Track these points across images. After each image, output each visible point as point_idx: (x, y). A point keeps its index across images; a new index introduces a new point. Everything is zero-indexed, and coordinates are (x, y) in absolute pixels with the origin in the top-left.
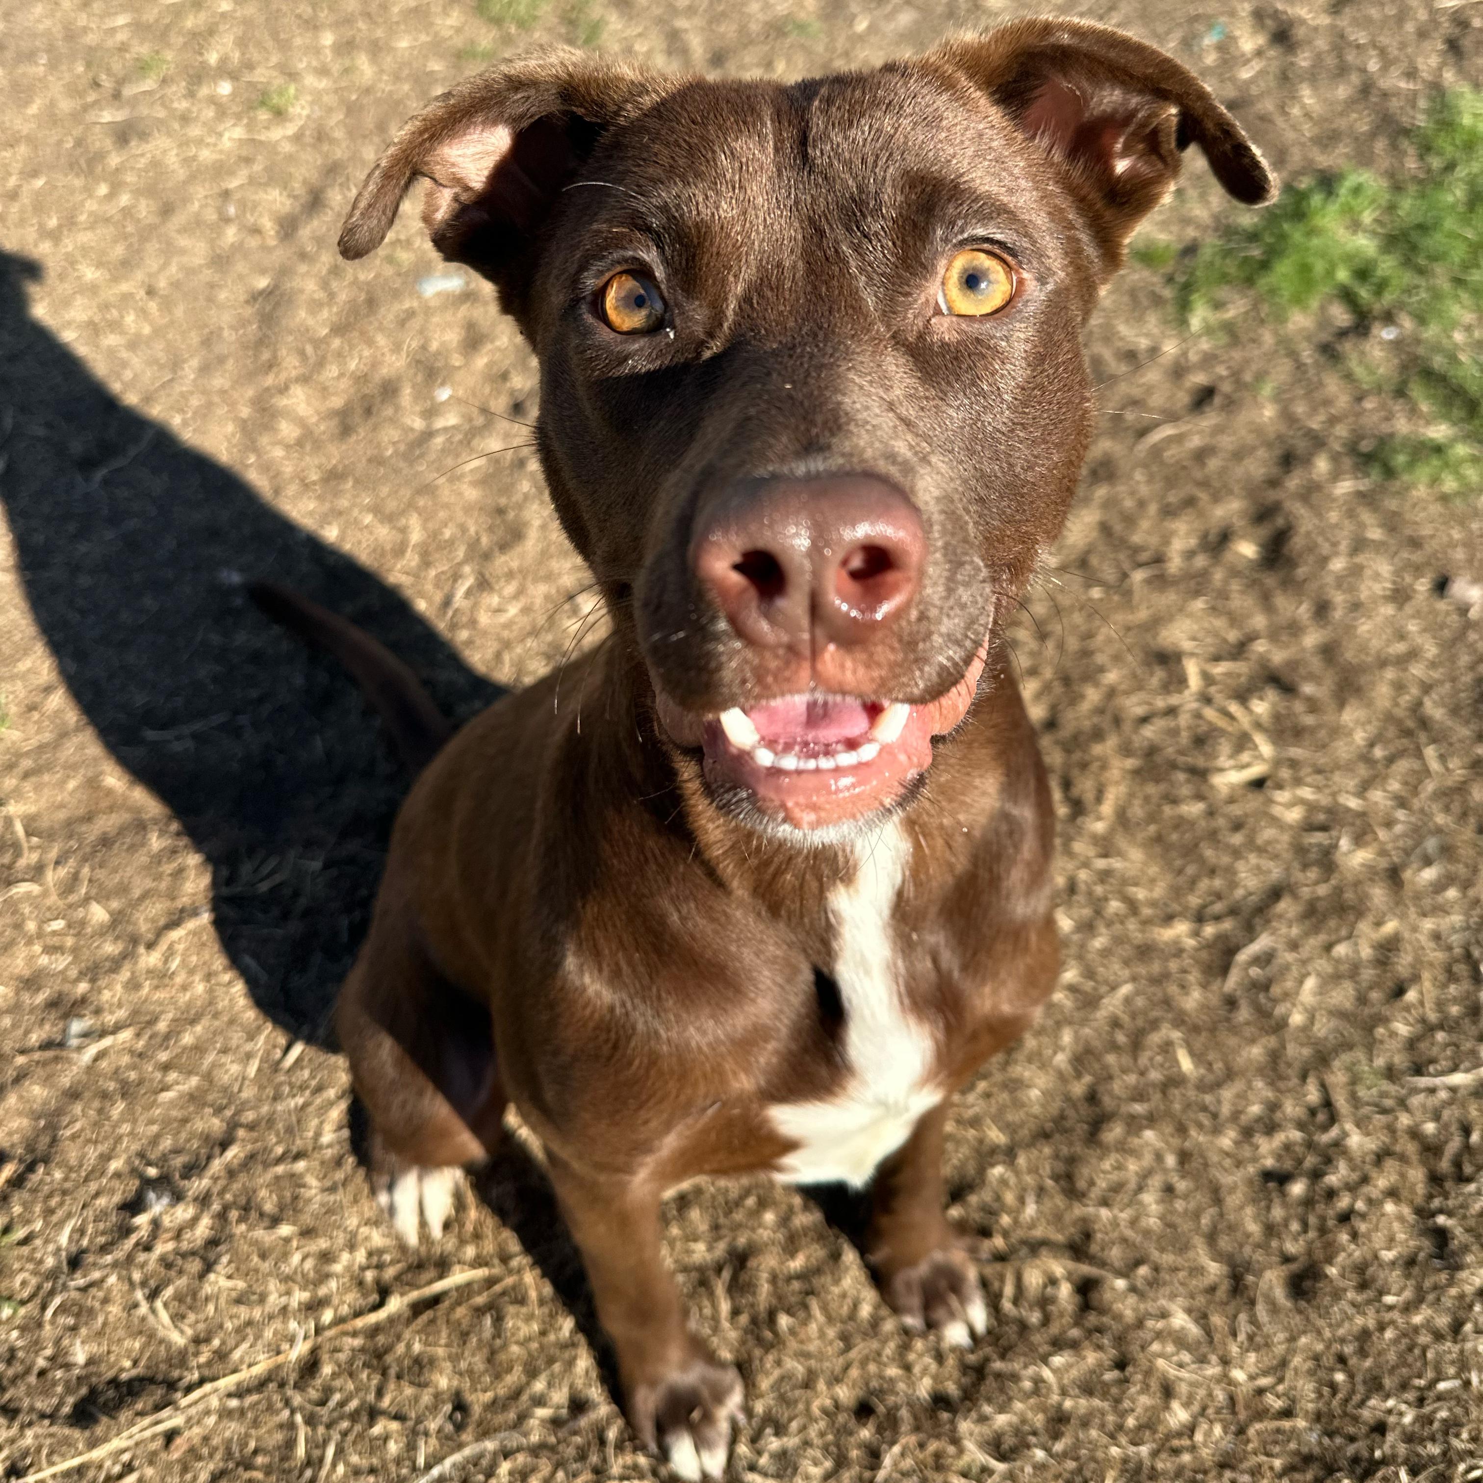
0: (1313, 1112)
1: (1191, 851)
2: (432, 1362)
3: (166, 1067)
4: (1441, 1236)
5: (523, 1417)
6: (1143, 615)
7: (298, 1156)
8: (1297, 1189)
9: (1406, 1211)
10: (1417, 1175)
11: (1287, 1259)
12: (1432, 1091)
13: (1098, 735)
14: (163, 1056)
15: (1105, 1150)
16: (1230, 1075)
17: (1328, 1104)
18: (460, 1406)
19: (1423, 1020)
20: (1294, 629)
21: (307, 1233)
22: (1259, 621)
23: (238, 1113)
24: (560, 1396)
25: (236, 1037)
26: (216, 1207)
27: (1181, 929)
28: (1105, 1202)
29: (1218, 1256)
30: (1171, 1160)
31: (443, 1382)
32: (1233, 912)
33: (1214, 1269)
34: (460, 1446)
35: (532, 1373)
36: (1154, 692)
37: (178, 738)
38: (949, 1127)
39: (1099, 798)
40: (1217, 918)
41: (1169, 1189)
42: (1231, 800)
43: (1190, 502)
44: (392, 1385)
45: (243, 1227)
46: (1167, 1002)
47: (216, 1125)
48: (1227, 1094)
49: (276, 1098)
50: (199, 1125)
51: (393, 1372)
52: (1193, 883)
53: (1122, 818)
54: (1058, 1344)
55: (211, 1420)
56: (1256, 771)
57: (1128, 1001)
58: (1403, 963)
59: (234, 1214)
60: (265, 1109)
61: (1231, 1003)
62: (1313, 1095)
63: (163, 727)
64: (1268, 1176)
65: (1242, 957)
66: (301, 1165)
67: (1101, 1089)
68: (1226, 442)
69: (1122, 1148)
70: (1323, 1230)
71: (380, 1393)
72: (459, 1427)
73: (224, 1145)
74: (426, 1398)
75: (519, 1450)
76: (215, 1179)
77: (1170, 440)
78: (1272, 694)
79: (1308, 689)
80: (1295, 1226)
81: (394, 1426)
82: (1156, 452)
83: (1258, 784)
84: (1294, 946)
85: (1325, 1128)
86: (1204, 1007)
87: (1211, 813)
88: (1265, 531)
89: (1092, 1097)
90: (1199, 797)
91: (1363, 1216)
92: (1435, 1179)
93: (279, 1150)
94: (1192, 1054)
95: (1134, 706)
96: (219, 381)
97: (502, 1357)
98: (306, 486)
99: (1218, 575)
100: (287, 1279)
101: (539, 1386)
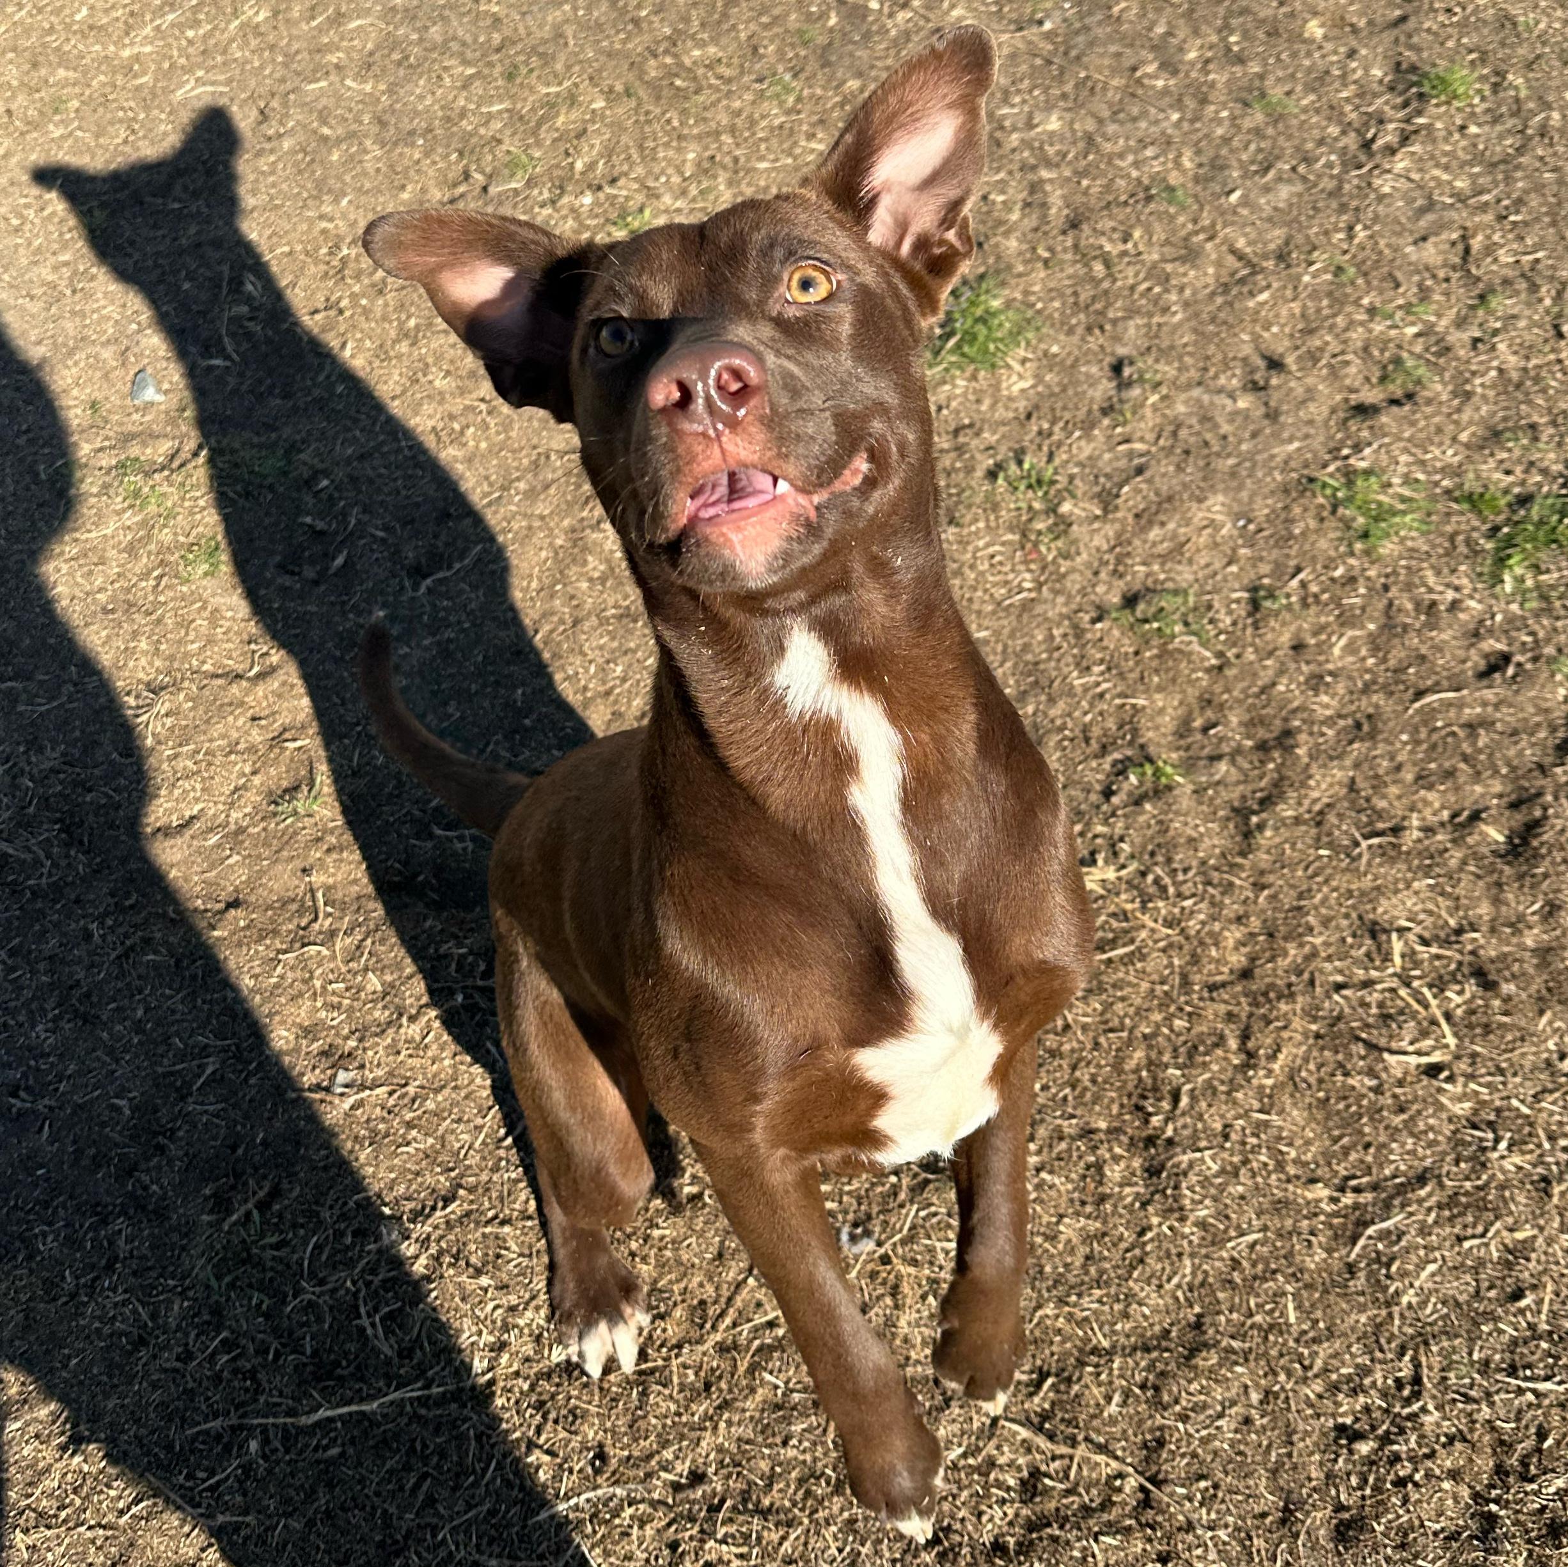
0: (1399, 1384)
1: (1350, 1122)
2: (585, 1414)
3: (410, 1125)
4: (1491, 1520)
5: (649, 1475)
6: (1367, 882)
7: (503, 1223)
8: (1364, 1448)
9: (1465, 1492)
10: (1485, 1463)
11: (1340, 1508)
12: (1520, 1391)
13: (1289, 995)
14: (409, 1116)
15: (1197, 1372)
16: (1330, 1333)
17: (1417, 1380)
18: (601, 1456)
21: (503, 1287)
23: (461, 1176)
24: (683, 1468)
25: (471, 1110)
26: (433, 1251)
28: (1184, 1418)
29: (1276, 1491)
30: (1255, 1397)
31: (591, 1433)
33: (1270, 1500)
34: (596, 1488)
35: (665, 1444)
37: (461, 838)
41: (1247, 1421)
42: (1400, 1083)
43: (1450, 774)
44: (549, 1426)
45: (451, 1272)
46: (1289, 1256)
47: (444, 1183)
48: (1324, 1350)
49: (496, 1169)
50: (429, 1180)
51: (552, 1415)
52: (1346, 1151)
54: (1112, 1528)
55: (404, 1421)
56: (1436, 1058)
57: (1252, 1246)
58: (1526, 1271)
59: (447, 1259)
60: (484, 1177)
61: (1351, 1269)
62: (1406, 1371)
63: (448, 827)
64: (1341, 1429)
65: (1371, 1231)
66: (507, 1229)
67: (1207, 1320)
68: (1506, 717)
69: (1212, 1374)
70: (1377, 1489)
71: (539, 1431)
72: (597, 1472)
73: (447, 1201)
74: (575, 1444)
75: (643, 1501)
76: (436, 1227)
77: (1449, 704)
78: (1471, 987)
79: (1508, 988)
80: (1354, 1481)
81: (546, 1458)
82: (1427, 715)
83: (1433, 1070)
85: (1408, 1402)
86: (1326, 1268)
87: (1378, 1090)
88: (1519, 818)
89: (1198, 1325)
90: (1371, 1073)
91: (1416, 1485)
92: (1500, 1470)
93: (490, 1214)
94: (1299, 1307)
95: (1331, 972)
97: (641, 1424)
99: (1455, 856)
100: (477, 1320)
101: (668, 1454)
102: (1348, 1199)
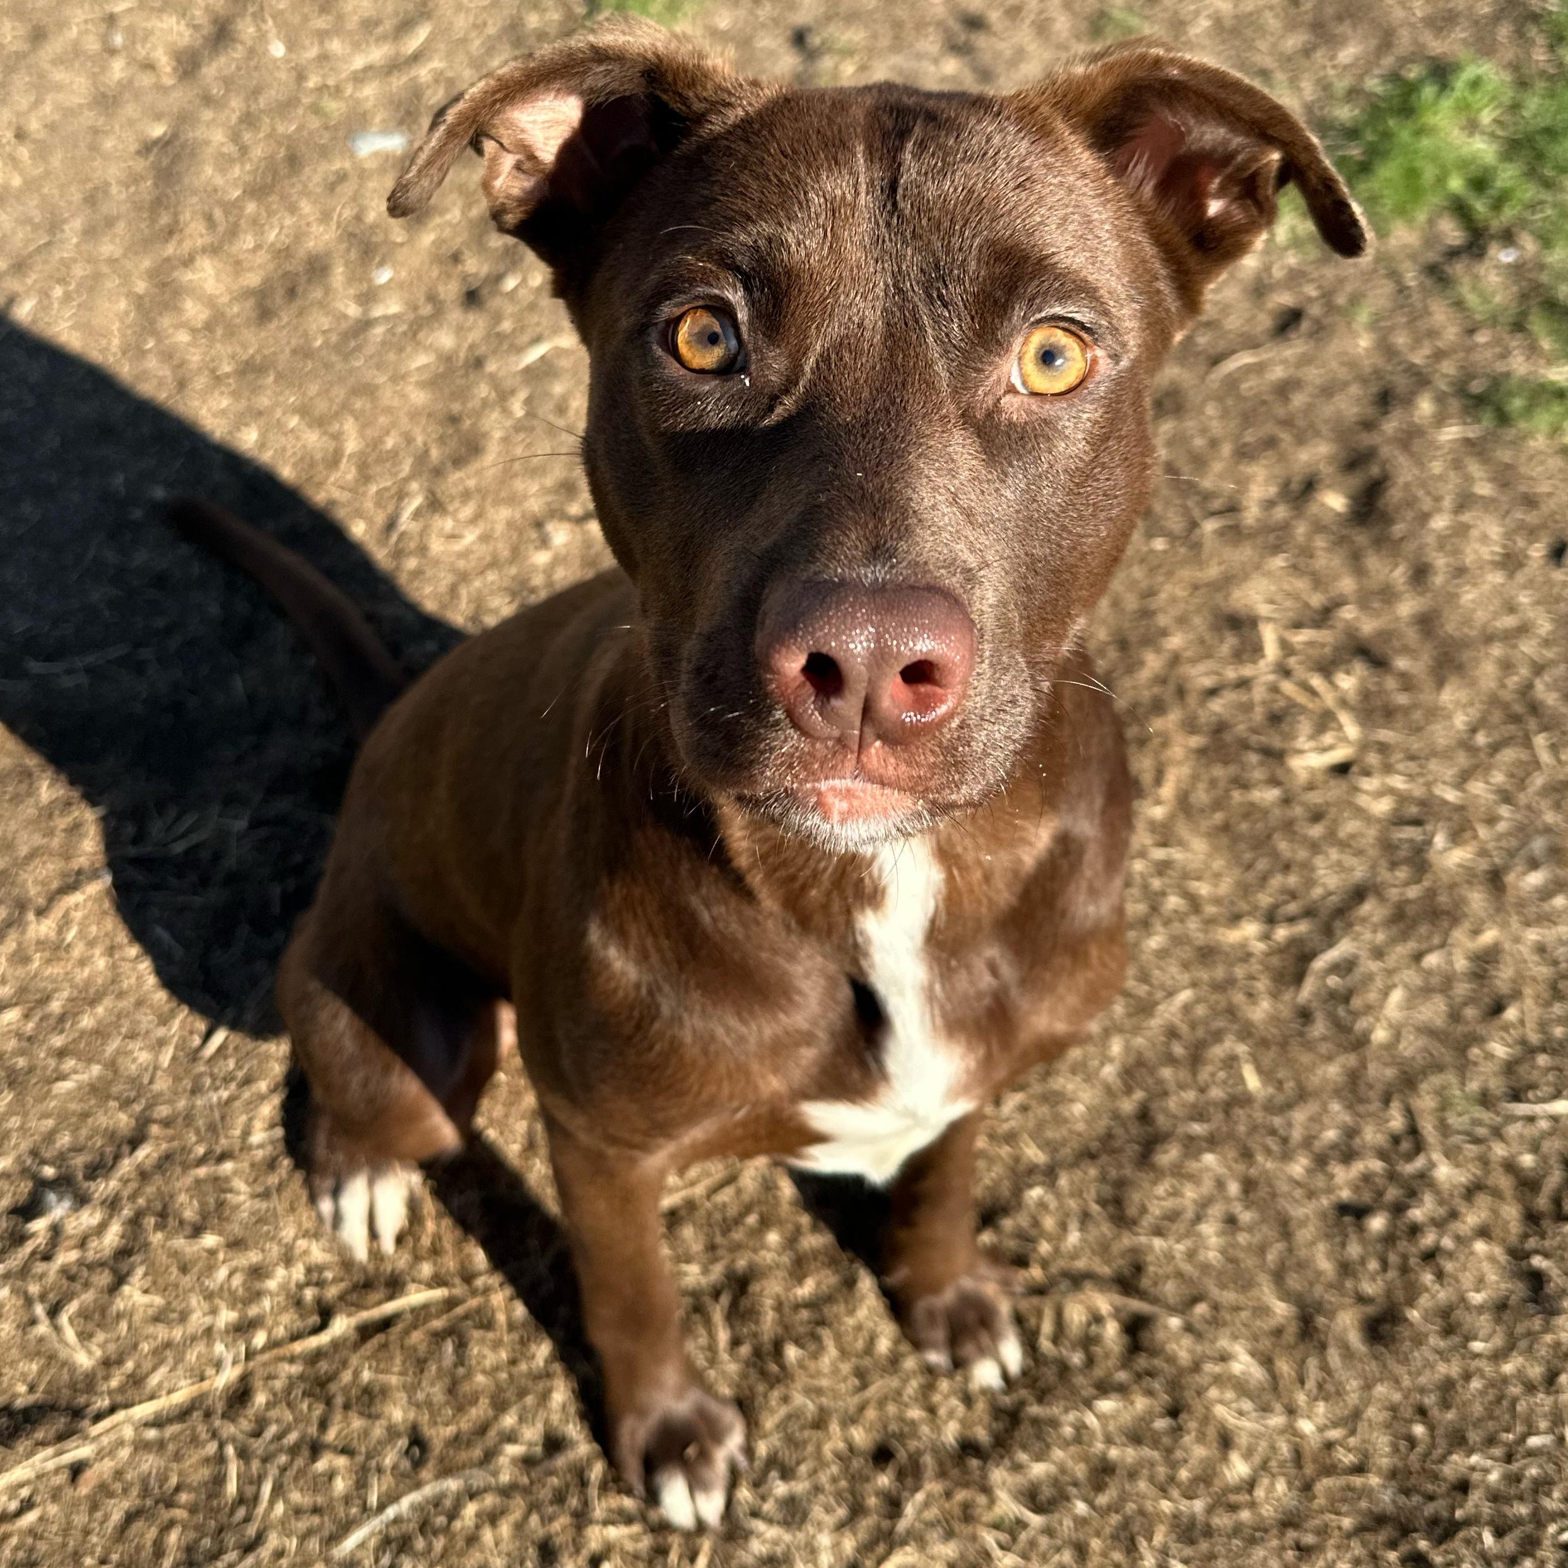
0: (1396, 1140)
1: (1262, 843)
2: (385, 1392)
3: (61, 1054)
4: (1537, 1279)
5: (490, 1455)
6: (1213, 571)
7: (223, 1157)
8: (1377, 1223)
9: (1498, 1251)
10: (1511, 1212)
11: (1362, 1299)
12: (1531, 1119)
13: (1158, 707)
14: (58, 1041)
15: (1159, 1174)
16: (1302, 1095)
17: (1413, 1131)
18: (417, 1441)
19: (1523, 1042)
20: (1387, 595)
21: (236, 1245)
22: (1347, 585)
23: (150, 1107)
24: (532, 1433)
25: (146, 1019)
26: (127, 1212)
27: (1250, 930)
28: (1158, 1232)
29: (1285, 1295)
30: (1234, 1188)
31: (398, 1413)
32: (1309, 913)
33: (1281, 1309)
34: (418, 1485)
35: (500, 1406)
36: (1224, 661)
37: (69, 672)
38: (981, 1143)
39: (1159, 780)
40: (1291, 920)
41: (1231, 1221)
42: (1311, 787)
43: (1271, 443)
44: (338, 1417)
45: (159, 1236)
46: (1231, 1012)
47: (123, 1121)
48: (1299, 1116)
49: (196, 1090)
50: (102, 1120)
51: (339, 1400)
52: (1264, 879)
53: (1184, 803)
54: (1104, 1388)
55: (124, 1453)
56: (1340, 754)
57: (1187, 1008)
58: (1503, 976)
59: (150, 1221)
60: (182, 1104)
61: (1305, 1015)
62: (1397, 1122)
63: (49, 658)
64: (1343, 1209)
65: (1320, 963)
66: (228, 1166)
67: (1154, 1106)
68: (1313, 375)
69: (1178, 1172)
70: (1405, 1270)
71: (323, 1425)
72: (417, 1464)
73: (135, 1142)
74: (378, 1431)
75: (486, 1490)
76: (125, 1182)
77: (1248, 369)
78: (1360, 668)
79: (1402, 663)
80: (1373, 1265)
81: (341, 1461)
82: (1232, 383)
83: (1342, 769)
84: (1378, 953)
85: (1410, 1157)
86: (1274, 1019)
87: (1286, 801)
88: (1356, 481)
89: (1144, 1115)
90: (1274, 782)
91: (1450, 1255)
92: (1532, 1218)
93: (201, 1150)
94: (1260, 1070)
95: (1201, 676)
96: (108, 248)
97: (465, 1388)
98: (218, 380)
99: (1301, 530)
100: (209, 1296)
101: (509, 1420)
102: (1282, 933)
